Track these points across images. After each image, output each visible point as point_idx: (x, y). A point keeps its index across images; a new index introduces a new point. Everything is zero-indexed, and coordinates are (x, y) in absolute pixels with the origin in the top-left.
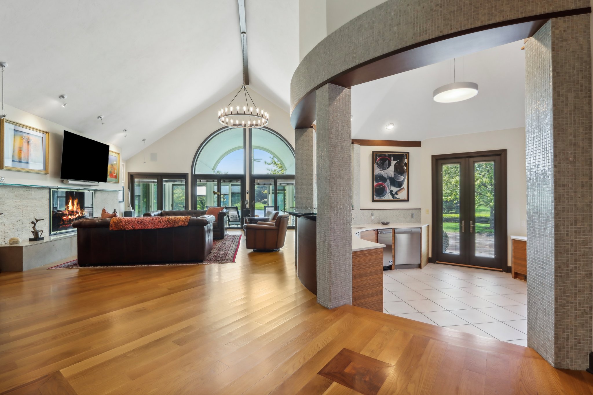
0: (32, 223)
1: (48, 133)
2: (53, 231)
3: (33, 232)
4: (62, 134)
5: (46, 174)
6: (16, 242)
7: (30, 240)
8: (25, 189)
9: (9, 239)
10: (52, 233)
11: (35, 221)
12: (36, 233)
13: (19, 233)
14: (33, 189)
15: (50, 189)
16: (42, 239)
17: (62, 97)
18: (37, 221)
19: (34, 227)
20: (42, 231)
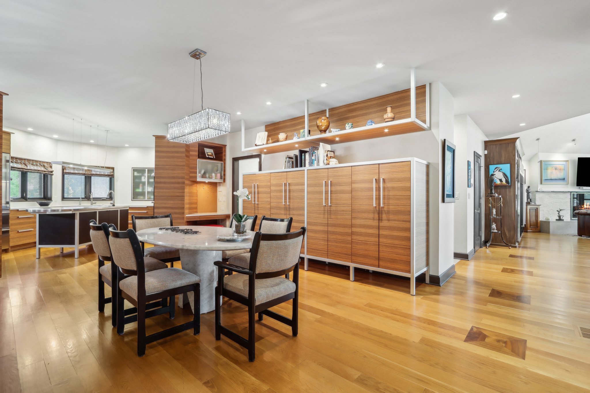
0: (558, 211)
1: (568, 161)
2: (573, 218)
3: (558, 216)
4: (577, 159)
5: (567, 184)
6: (549, 219)
7: (557, 220)
8: (555, 193)
9: (545, 218)
10: (572, 219)
11: (559, 210)
12: (560, 217)
13: (551, 216)
14: (559, 193)
15: (571, 192)
16: (563, 220)
17: (574, 140)
18: (561, 210)
19: (559, 213)
20: (563, 216)
